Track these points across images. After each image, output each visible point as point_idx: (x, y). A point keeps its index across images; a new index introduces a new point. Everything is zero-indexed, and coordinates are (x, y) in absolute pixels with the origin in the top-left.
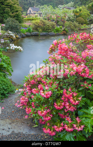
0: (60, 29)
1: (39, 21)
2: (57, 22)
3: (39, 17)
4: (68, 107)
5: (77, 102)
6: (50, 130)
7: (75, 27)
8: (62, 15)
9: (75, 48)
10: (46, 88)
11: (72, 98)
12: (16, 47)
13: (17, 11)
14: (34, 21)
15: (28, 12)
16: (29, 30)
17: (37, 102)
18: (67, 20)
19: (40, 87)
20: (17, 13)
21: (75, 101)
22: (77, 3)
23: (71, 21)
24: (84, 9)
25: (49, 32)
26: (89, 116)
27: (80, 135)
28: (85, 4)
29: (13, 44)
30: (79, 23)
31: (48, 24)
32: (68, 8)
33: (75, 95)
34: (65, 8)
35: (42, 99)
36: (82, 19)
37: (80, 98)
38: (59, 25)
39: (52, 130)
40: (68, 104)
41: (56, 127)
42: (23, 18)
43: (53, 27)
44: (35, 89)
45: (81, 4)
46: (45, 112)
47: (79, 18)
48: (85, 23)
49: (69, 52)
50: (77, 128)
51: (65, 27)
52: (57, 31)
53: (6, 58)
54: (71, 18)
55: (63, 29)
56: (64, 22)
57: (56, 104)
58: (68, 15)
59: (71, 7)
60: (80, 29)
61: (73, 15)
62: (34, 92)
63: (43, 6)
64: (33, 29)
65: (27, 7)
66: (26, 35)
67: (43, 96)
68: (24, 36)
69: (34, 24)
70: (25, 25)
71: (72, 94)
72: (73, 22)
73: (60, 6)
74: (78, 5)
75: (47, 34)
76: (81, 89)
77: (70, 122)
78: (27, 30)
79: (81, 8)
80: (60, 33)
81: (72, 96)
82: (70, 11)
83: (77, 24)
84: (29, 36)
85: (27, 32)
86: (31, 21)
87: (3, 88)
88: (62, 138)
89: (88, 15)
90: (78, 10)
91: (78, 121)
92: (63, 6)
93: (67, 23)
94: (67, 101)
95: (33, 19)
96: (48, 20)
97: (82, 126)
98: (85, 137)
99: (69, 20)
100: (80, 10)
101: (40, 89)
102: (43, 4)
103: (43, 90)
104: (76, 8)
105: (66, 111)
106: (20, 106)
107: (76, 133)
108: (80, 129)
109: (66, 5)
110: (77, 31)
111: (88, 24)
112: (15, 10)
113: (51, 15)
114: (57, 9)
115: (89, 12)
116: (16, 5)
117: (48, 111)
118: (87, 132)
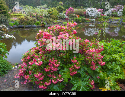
0: (40, 23)
1: (23, 17)
2: (37, 18)
3: (23, 14)
4: (53, 69)
5: (58, 65)
6: (43, 86)
7: (50, 22)
8: (40, 13)
9: (53, 34)
10: (39, 59)
11: (55, 63)
12: (10, 36)
13: (4, 9)
14: (19, 17)
15: (13, 10)
16: (16, 23)
17: (33, 69)
18: (44, 17)
19: (34, 60)
20: (5, 10)
21: (57, 65)
22: (50, 5)
23: (47, 17)
24: (54, 9)
25: (32, 25)
26: (65, 73)
27: (61, 85)
28: (55, 7)
29: (7, 34)
30: (52, 19)
31: (31, 19)
32: (44, 9)
33: (56, 61)
34: (41, 8)
35: (37, 67)
36: (54, 16)
37: (59, 63)
38: (39, 20)
39: (44, 86)
40: (53, 67)
41: (46, 83)
42: (10, 15)
43: (35, 21)
44: (31, 62)
45: (52, 6)
46: (39, 74)
47: (52, 15)
48: (56, 19)
49: (50, 37)
50: (59, 81)
51: (43, 22)
52: (38, 24)
53: (3, 44)
54: (47, 15)
55: (42, 22)
56: (42, 18)
57: (46, 69)
58: (44, 13)
59: (46, 7)
60: (53, 23)
61: (47, 13)
62: (31, 64)
63: (25, 6)
64: (19, 22)
65: (12, 6)
66: (14, 27)
67: (37, 65)
68: (12, 28)
69: (20, 19)
70: (12, 20)
71: (55, 61)
72: (48, 18)
73: (38, 6)
74: (51, 7)
75: (31, 26)
76: (59, 58)
77: (55, 78)
78: (14, 23)
79: (52, 9)
80: (40, 25)
81: (55, 62)
82: (45, 10)
83: (51, 20)
84: (17, 28)
85: (14, 25)
86: (17, 16)
87: (3, 67)
88: (51, 89)
89: (58, 13)
90: (51, 10)
91: (60, 76)
92: (40, 7)
93: (44, 18)
94: (52, 66)
95: (18, 16)
96: (30, 16)
97: (62, 79)
98: (64, 85)
99: (45, 16)
100: (52, 10)
101: (34, 61)
102: (25, 5)
103: (37, 61)
104: (49, 8)
105: (52, 72)
106: (19, 77)
107: (59, 84)
108: (61, 80)
109: (42, 6)
110: (52, 24)
111: (58, 20)
112: (3, 8)
113: (32, 13)
114: (36, 8)
115: (58, 11)
116: (3, 4)
117: (41, 74)
118: (65, 82)
